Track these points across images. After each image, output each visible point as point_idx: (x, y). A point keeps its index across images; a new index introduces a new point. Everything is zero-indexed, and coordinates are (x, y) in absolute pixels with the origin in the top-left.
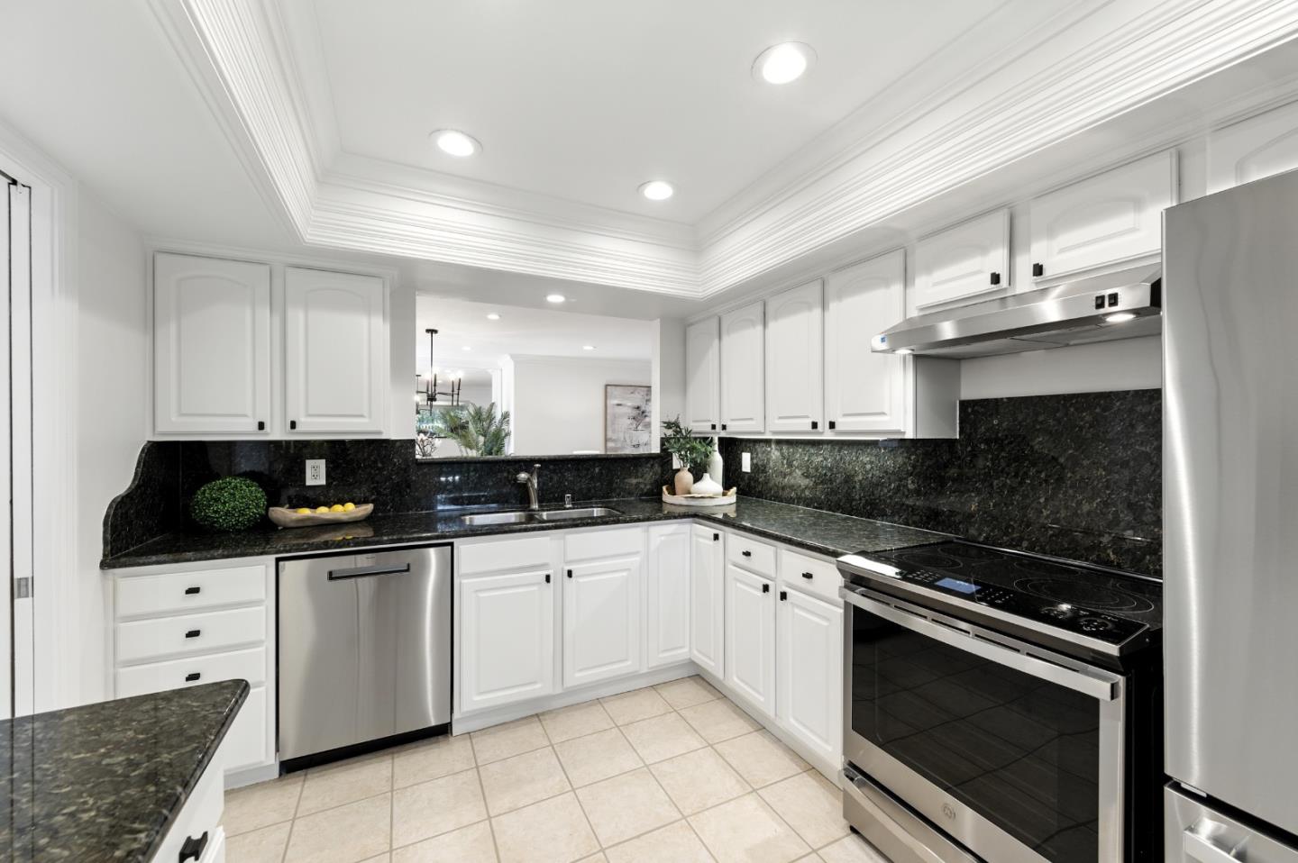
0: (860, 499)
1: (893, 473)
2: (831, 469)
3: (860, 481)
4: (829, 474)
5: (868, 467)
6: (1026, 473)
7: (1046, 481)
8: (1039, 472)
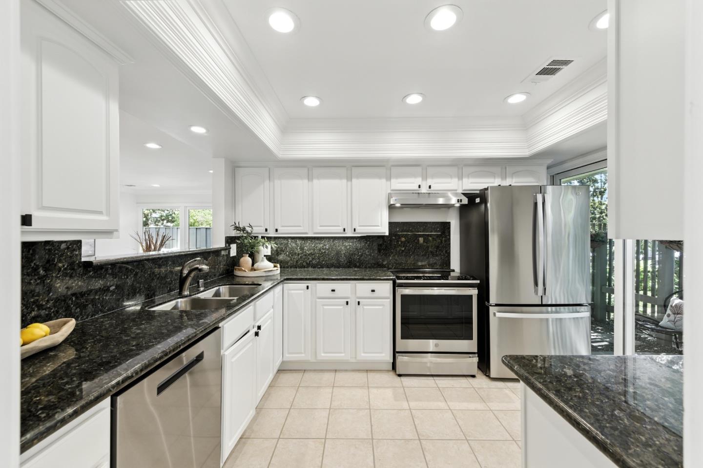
0: (344, 261)
1: (360, 249)
2: (328, 249)
3: (344, 254)
4: (327, 252)
5: (348, 247)
6: (406, 246)
7: (412, 248)
8: (410, 245)
